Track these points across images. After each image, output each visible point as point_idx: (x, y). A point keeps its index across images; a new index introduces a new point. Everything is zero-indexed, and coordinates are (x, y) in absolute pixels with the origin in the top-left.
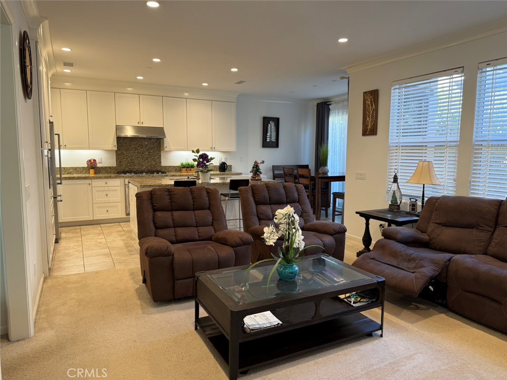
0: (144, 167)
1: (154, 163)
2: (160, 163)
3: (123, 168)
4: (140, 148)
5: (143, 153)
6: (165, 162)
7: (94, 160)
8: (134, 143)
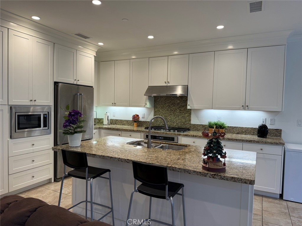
0: (175, 124)
1: (183, 120)
2: (190, 120)
3: (158, 123)
4: (172, 106)
5: (175, 111)
6: (194, 121)
7: (138, 116)
8: (169, 101)
